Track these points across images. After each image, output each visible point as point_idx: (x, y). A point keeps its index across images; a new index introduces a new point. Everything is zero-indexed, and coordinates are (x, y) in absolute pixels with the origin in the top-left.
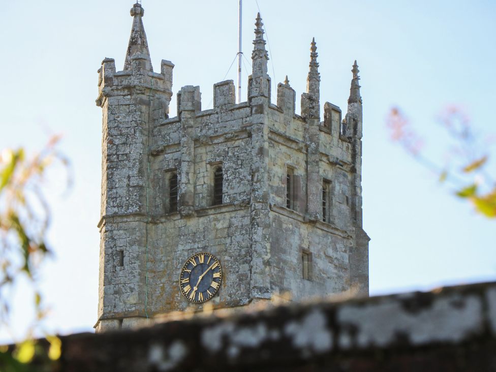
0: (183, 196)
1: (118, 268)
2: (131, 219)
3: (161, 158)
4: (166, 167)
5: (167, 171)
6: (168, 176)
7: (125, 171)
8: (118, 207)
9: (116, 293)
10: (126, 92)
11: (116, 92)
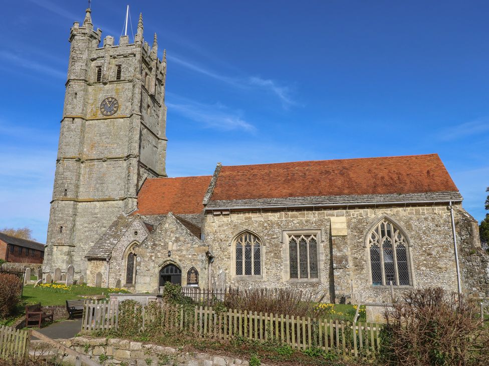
0: (104, 75)
1: (74, 99)
2: (81, 81)
3: (95, 62)
4: (97, 65)
5: (97, 67)
6: (97, 69)
7: (80, 64)
8: (76, 76)
9: (72, 108)
10: (83, 35)
11: (78, 35)
